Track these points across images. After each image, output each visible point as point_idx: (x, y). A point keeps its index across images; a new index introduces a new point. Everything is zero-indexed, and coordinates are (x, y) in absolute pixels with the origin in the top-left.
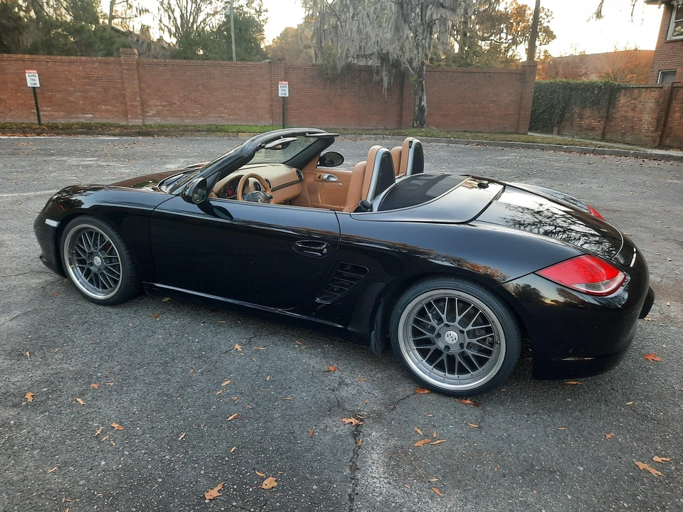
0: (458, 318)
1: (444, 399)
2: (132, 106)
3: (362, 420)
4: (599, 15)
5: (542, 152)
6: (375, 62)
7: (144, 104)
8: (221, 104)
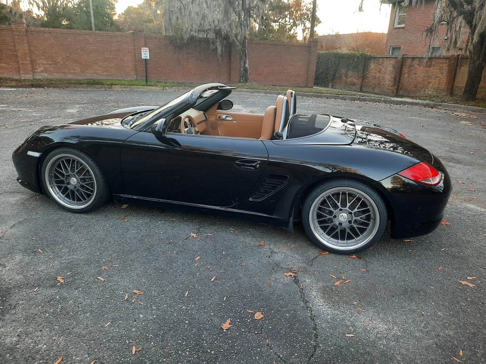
0: (348, 205)
1: (339, 257)
2: (23, 64)
3: (296, 273)
4: (360, 9)
5: (327, 100)
6: (212, 35)
7: (33, 62)
8: (97, 64)
